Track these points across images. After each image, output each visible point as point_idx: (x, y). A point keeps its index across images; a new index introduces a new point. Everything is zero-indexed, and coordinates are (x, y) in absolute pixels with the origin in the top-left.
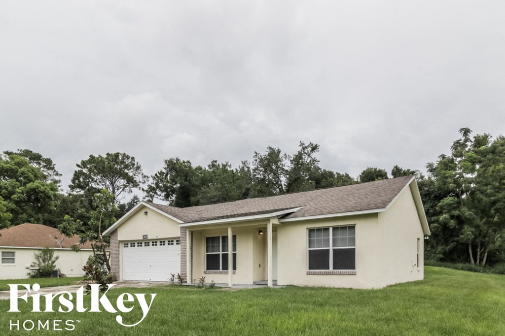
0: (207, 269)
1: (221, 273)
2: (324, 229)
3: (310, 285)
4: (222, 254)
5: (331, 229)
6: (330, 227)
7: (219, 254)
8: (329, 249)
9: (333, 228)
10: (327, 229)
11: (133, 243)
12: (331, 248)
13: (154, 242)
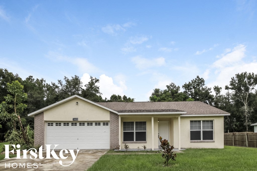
0: (124, 141)
1: (135, 143)
2: (198, 121)
3: (192, 147)
4: (136, 132)
5: (202, 121)
6: (201, 120)
7: (134, 132)
8: (201, 131)
9: (203, 121)
10: (200, 121)
11: (58, 123)
12: (202, 130)
13: (82, 123)
